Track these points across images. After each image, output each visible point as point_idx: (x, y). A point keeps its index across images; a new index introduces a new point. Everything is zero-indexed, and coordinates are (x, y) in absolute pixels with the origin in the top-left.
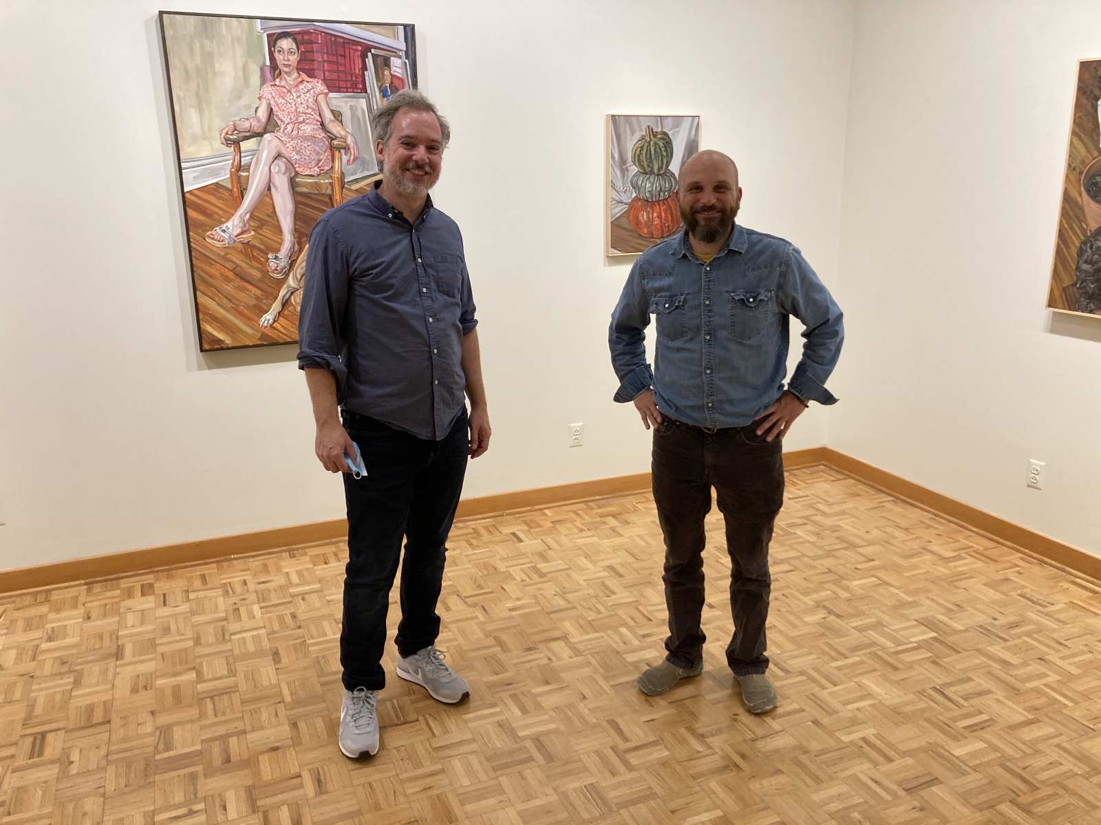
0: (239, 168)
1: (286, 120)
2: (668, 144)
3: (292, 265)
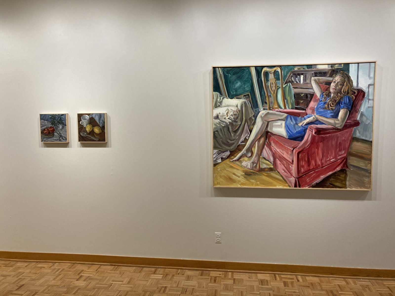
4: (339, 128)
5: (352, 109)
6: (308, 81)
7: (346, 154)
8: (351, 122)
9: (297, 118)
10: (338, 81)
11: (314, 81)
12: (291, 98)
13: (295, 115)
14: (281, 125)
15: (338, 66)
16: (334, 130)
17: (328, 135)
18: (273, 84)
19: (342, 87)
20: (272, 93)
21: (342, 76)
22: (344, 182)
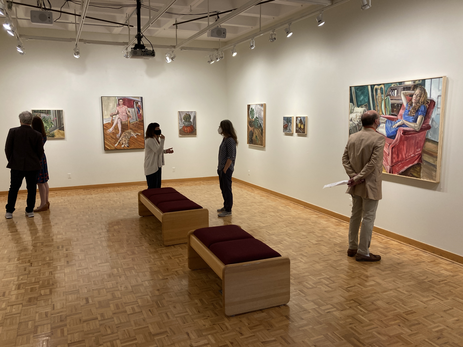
0: (113, 120)
1: (120, 112)
2: (190, 116)
3: (121, 136)
4: (417, 130)
5: (426, 116)
6: (399, 94)
7: (421, 152)
8: (425, 126)
9: (392, 122)
10: (418, 93)
11: (403, 94)
12: (389, 107)
13: (391, 120)
14: (383, 126)
15: (418, 82)
16: (414, 132)
17: (410, 135)
18: (379, 97)
19: (420, 98)
20: (379, 103)
21: (420, 90)
22: (419, 174)
